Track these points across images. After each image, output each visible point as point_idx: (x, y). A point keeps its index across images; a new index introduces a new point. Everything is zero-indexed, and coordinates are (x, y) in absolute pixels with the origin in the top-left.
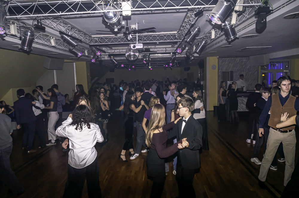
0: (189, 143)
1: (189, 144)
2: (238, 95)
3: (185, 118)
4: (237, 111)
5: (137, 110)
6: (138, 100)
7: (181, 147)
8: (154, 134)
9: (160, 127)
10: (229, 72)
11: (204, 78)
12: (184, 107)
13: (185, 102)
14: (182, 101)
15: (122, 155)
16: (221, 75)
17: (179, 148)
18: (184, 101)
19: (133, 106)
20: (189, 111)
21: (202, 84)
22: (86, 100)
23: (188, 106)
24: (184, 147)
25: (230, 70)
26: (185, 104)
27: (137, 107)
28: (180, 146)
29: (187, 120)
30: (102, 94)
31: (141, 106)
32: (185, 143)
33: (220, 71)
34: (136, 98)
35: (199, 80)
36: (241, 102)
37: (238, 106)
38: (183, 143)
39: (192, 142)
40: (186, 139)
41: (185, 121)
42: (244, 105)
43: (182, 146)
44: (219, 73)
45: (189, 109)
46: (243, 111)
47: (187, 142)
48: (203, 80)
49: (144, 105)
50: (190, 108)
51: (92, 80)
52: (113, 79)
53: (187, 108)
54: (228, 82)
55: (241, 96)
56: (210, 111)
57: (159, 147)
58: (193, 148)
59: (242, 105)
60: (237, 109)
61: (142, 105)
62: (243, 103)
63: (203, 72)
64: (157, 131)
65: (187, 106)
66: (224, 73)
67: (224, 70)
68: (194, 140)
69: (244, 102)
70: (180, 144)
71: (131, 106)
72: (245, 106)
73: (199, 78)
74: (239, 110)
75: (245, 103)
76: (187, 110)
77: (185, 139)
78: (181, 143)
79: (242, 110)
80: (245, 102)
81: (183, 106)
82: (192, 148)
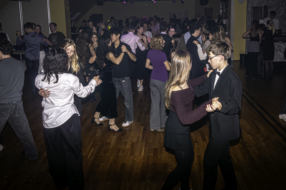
0: (222, 104)
1: (221, 106)
2: (275, 38)
3: (220, 70)
4: (273, 61)
5: (118, 61)
6: (116, 47)
7: (211, 110)
8: (173, 92)
9: (183, 83)
10: (262, 7)
11: (227, 15)
12: (217, 55)
13: (217, 48)
14: (212, 47)
15: (112, 125)
16: (251, 11)
17: (207, 110)
18: (215, 48)
19: (111, 56)
20: (225, 59)
21: (224, 23)
22: (75, 45)
23: (223, 53)
24: (215, 109)
25: (263, 5)
26: (218, 51)
27: (117, 56)
28: (209, 109)
29: (221, 72)
30: (94, 36)
31: (122, 54)
32: (216, 105)
33: (249, 5)
34: (113, 44)
35: (220, 18)
36: (278, 49)
37: (275, 55)
38: (214, 104)
39: (227, 103)
40: (218, 99)
41: (218, 73)
42: (282, 52)
43: (212, 108)
44: (249, 9)
45: (224, 56)
46: (280, 61)
47: (220, 103)
48: (226, 18)
49: (127, 51)
50: (226, 55)
51: (72, 16)
52: (103, 14)
53: (221, 56)
54: (260, 20)
55: (277, 41)
56: (234, 61)
57: (180, 109)
58: (228, 112)
59: (279, 53)
60: (273, 60)
61: (124, 51)
62: (280, 51)
63: (227, 7)
64: (177, 89)
65: (221, 53)
66: (254, 8)
67: (255, 5)
68: (230, 101)
69: (281, 48)
70: (209, 105)
71: (108, 55)
72: (283, 55)
73: (221, 15)
74: (275, 60)
75: (283, 51)
76: (222, 59)
77: (216, 99)
78: (211, 104)
79: (278, 60)
80: (283, 48)
81: (215, 54)
82: (226, 112)
